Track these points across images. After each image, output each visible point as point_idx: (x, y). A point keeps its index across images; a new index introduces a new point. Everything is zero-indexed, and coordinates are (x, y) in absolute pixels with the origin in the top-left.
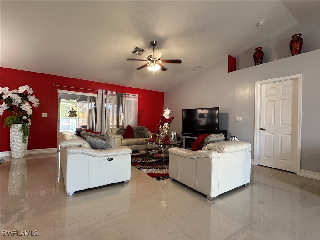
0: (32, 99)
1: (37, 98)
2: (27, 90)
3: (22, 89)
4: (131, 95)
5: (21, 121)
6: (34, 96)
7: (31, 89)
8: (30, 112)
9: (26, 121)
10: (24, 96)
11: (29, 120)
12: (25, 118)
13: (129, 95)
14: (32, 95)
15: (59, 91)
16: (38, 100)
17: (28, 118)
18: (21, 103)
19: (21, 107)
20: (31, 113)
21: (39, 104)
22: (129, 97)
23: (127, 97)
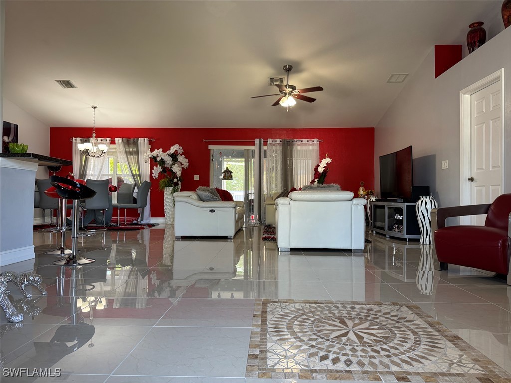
0: (181, 159)
1: (186, 157)
2: (177, 149)
3: (173, 149)
4: (305, 141)
5: (172, 183)
6: (183, 156)
7: (181, 147)
8: (179, 173)
9: (176, 184)
10: (174, 156)
11: (179, 182)
12: (175, 180)
13: (302, 141)
14: (181, 155)
15: (210, 147)
16: (187, 160)
17: (178, 180)
18: (172, 164)
19: (172, 169)
20: (180, 175)
21: (188, 164)
22: (302, 144)
23: (299, 145)
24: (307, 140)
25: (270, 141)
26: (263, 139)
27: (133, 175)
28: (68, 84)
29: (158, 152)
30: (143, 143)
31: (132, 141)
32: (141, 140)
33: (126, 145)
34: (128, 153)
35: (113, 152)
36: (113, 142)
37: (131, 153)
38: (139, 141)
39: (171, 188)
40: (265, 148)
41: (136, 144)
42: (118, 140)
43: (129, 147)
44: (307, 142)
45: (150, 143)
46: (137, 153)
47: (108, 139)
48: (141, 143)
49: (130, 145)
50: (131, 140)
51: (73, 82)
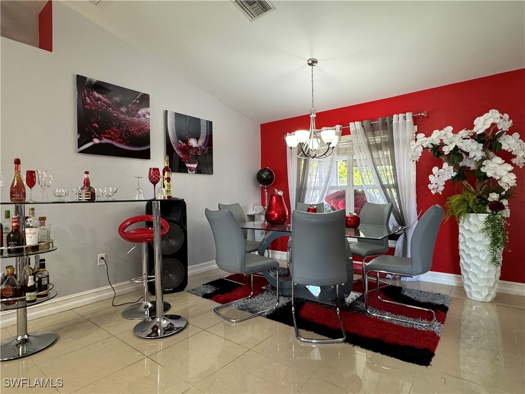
2: (497, 121)
5: (485, 205)
6: (516, 135)
7: (506, 116)
9: (498, 206)
10: (489, 139)
11: (505, 202)
12: (494, 197)
14: (510, 133)
17: (502, 197)
18: (483, 159)
19: (482, 170)
20: (513, 183)
29: (443, 135)
30: (403, 124)
31: (380, 124)
32: (396, 118)
33: (369, 134)
34: (374, 147)
35: (347, 149)
36: (346, 132)
37: (378, 147)
38: (394, 122)
39: (482, 217)
41: (388, 127)
42: (355, 126)
43: (374, 135)
45: (416, 121)
46: (390, 144)
47: (338, 128)
48: (398, 124)
49: (377, 132)
50: (379, 121)
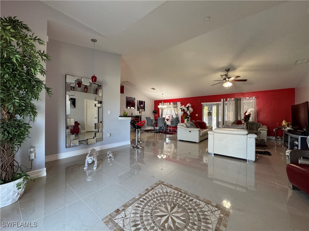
1: (192, 108)
3: (187, 106)
4: (247, 98)
6: (191, 108)
8: (189, 114)
9: (189, 118)
11: (190, 117)
15: (202, 103)
16: (192, 109)
18: (187, 111)
22: (246, 100)
23: (244, 100)
24: (248, 98)
25: (228, 99)
26: (225, 99)
27: (176, 115)
28: (153, 89)
29: (183, 107)
30: (179, 103)
32: (178, 103)
33: (174, 105)
35: (170, 107)
36: (170, 104)
37: (175, 107)
39: (187, 119)
40: (226, 102)
41: (176, 104)
42: (171, 103)
44: (249, 99)
45: (181, 103)
46: (177, 107)
47: (169, 103)
50: (175, 103)
51: (155, 88)
